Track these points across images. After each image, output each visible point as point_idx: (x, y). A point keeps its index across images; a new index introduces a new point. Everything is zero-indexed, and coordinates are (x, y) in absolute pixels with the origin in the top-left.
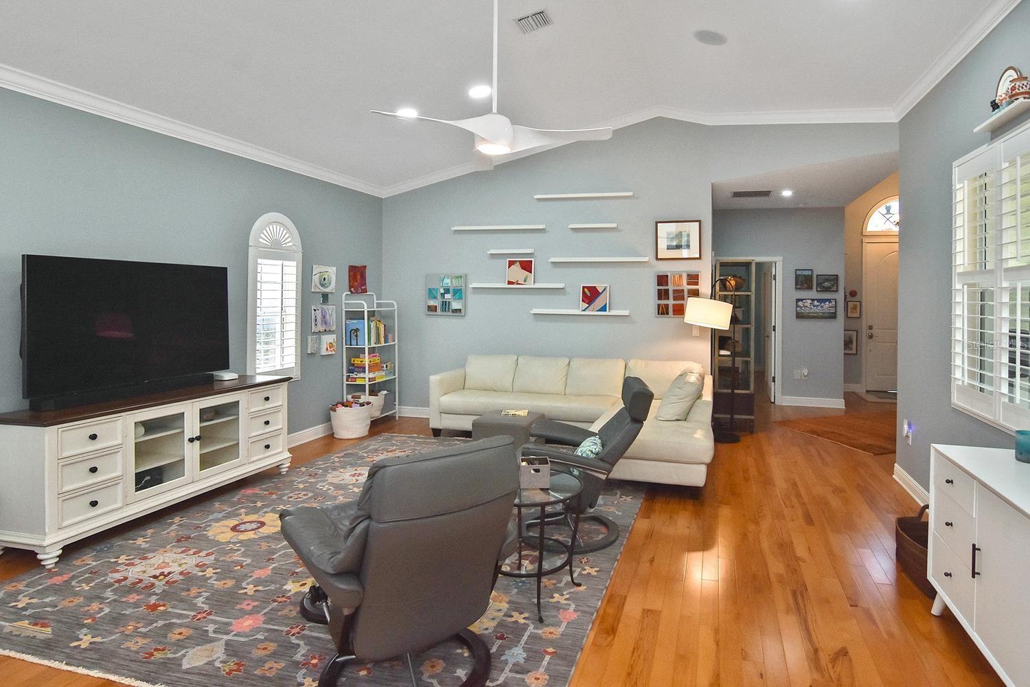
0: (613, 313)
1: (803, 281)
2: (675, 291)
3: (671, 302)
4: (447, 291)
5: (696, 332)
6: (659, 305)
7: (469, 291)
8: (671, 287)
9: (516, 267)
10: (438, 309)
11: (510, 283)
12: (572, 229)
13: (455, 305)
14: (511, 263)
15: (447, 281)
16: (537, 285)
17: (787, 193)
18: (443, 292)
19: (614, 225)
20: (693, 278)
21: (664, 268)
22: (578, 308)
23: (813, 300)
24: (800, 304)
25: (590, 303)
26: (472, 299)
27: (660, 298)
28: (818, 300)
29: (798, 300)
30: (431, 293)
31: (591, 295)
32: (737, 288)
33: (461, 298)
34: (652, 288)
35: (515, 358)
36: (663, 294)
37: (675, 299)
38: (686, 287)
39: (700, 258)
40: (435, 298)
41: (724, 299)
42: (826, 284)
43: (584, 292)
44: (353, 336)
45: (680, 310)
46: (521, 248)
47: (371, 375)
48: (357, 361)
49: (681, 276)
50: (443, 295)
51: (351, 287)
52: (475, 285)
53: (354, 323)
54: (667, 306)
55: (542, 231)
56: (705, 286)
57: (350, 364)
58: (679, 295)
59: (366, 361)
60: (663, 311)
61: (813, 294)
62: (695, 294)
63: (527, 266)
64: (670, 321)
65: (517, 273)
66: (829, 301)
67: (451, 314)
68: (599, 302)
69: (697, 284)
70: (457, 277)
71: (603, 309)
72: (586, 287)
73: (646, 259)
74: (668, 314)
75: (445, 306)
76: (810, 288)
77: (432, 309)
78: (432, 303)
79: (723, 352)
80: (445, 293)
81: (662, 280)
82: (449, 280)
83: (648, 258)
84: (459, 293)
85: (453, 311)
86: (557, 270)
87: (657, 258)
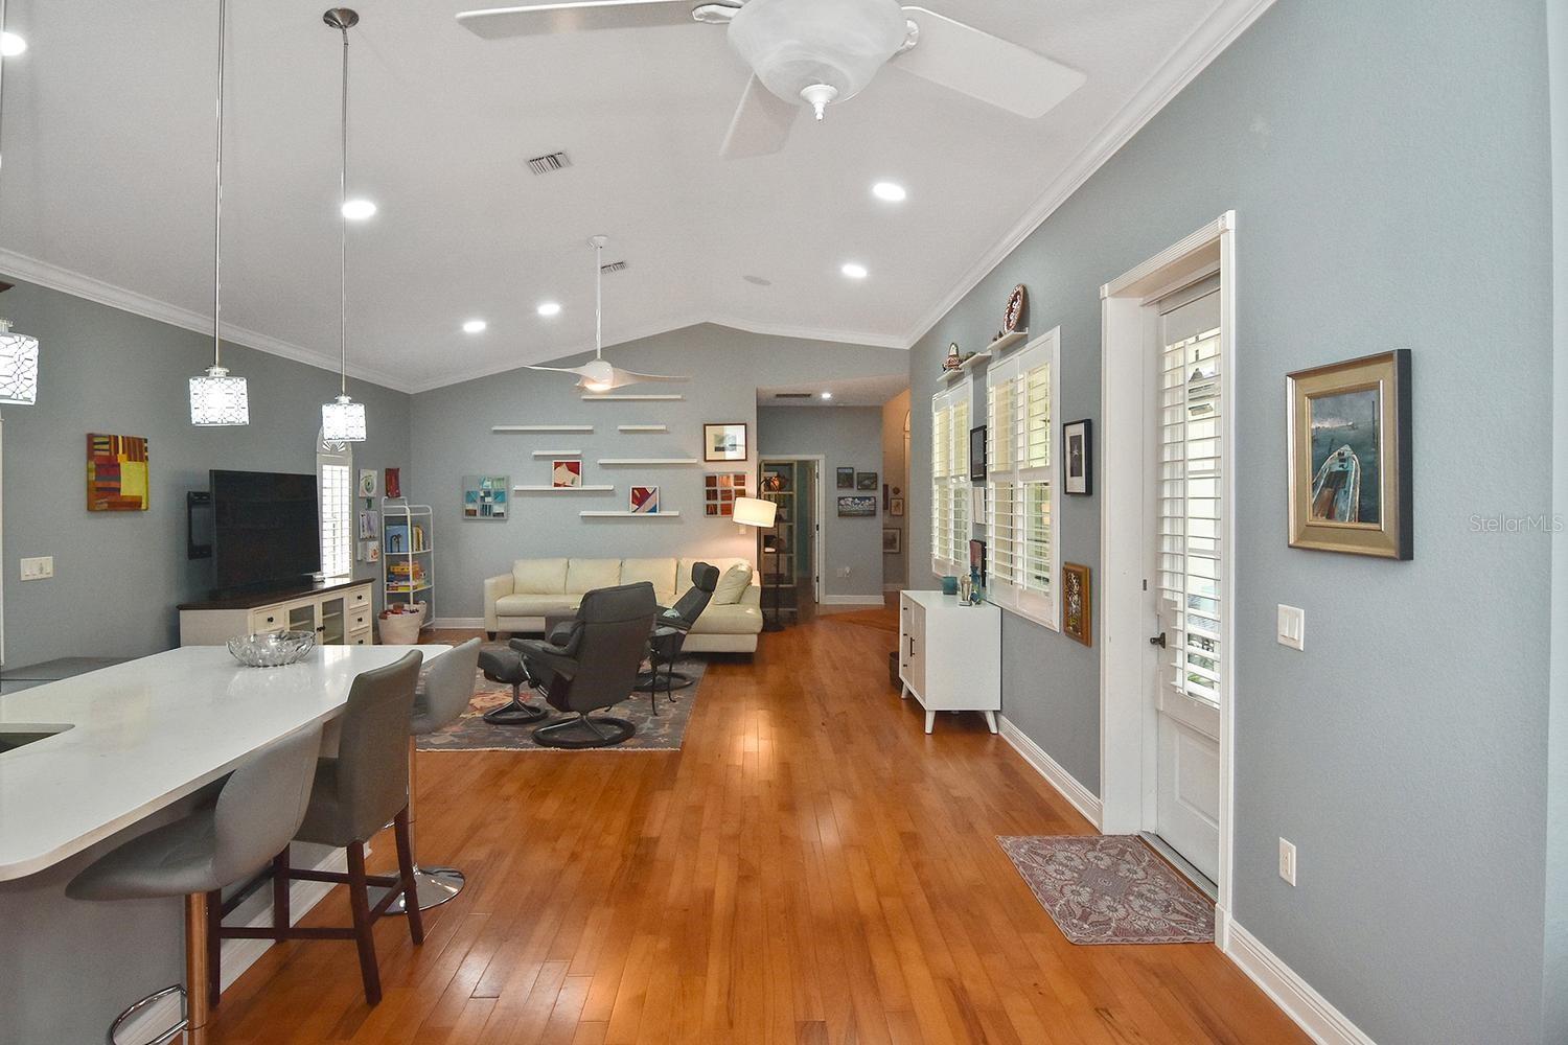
0: (663, 513)
1: (845, 479)
2: (723, 492)
3: (719, 502)
4: (488, 494)
5: (743, 531)
6: (708, 506)
7: (512, 494)
8: (719, 489)
9: (563, 469)
10: (479, 514)
11: (556, 485)
12: (621, 430)
13: (497, 509)
14: (557, 465)
15: (488, 484)
16: (585, 488)
17: (826, 396)
18: (482, 494)
19: (663, 427)
20: (740, 479)
21: (712, 469)
22: (627, 510)
23: (854, 498)
24: (842, 502)
25: (640, 504)
26: (514, 501)
27: (709, 499)
28: (859, 498)
29: (840, 499)
30: (470, 497)
31: (641, 496)
32: (780, 488)
33: (503, 501)
34: (701, 489)
35: (565, 560)
36: (711, 495)
37: (723, 499)
38: (734, 488)
39: (746, 460)
40: (474, 501)
41: (768, 498)
42: (867, 482)
43: (633, 494)
44: (394, 542)
45: (728, 510)
46: (569, 450)
47: (414, 583)
48: (397, 569)
49: (728, 477)
50: (483, 498)
51: (387, 491)
52: (517, 488)
53: (396, 529)
54: (715, 506)
55: (590, 432)
56: (751, 487)
57: (389, 572)
58: (727, 495)
59: (410, 568)
60: (711, 511)
61: (854, 492)
62: (742, 494)
63: (574, 468)
64: (719, 520)
65: (564, 474)
66: (869, 498)
67: (492, 518)
68: (649, 504)
69: (743, 484)
70: (499, 479)
71: (654, 510)
72: (637, 489)
73: (695, 461)
74: (716, 514)
75: (486, 510)
76: (851, 486)
77: (471, 513)
78: (470, 507)
79: (768, 550)
80: (486, 496)
81: (711, 480)
82: (490, 483)
83: (697, 460)
84: (500, 496)
85: (495, 515)
86: (606, 471)
87: (705, 460)
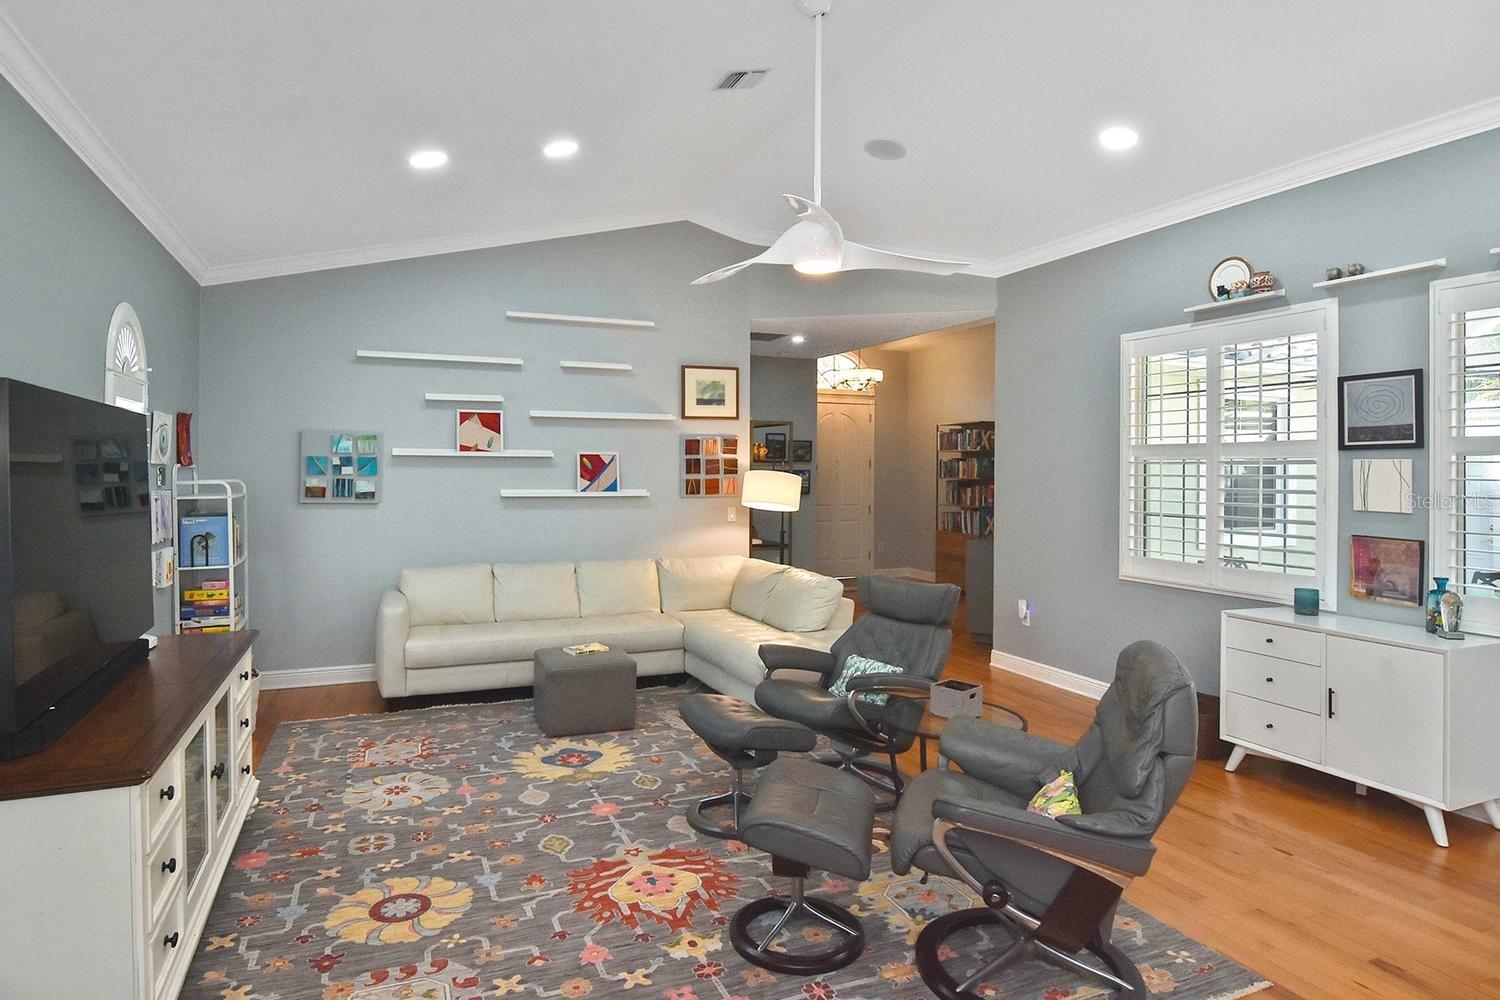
0: (627, 493)
2: (709, 462)
3: (702, 476)
4: (347, 461)
5: (732, 516)
6: (688, 481)
7: (388, 461)
8: (702, 457)
9: (474, 424)
10: (328, 493)
11: (463, 448)
12: (564, 368)
13: (362, 486)
14: (464, 417)
15: (346, 445)
16: (509, 453)
17: (798, 339)
18: (336, 461)
19: (627, 366)
20: (730, 444)
21: (693, 430)
22: (576, 488)
25: (593, 479)
26: (387, 471)
27: (688, 471)
30: (313, 465)
31: (593, 467)
33: (374, 472)
34: (676, 458)
35: (489, 568)
36: (692, 466)
37: (708, 472)
38: (722, 456)
39: (737, 418)
40: (322, 473)
43: (583, 465)
45: (714, 488)
46: (484, 396)
49: (715, 441)
50: (337, 469)
51: (179, 453)
52: (396, 451)
54: (698, 482)
55: (517, 367)
56: (743, 454)
58: (713, 467)
59: (231, 593)
60: (692, 489)
62: (733, 466)
63: (492, 422)
64: (703, 502)
65: (475, 432)
67: (353, 500)
68: (605, 478)
69: (735, 452)
70: (368, 438)
71: (614, 487)
72: (587, 456)
73: (669, 417)
74: (699, 493)
75: (343, 487)
77: (311, 492)
78: (314, 482)
80: (342, 465)
81: (692, 446)
82: (350, 443)
83: (673, 416)
84: (369, 465)
85: (358, 496)
86: (539, 429)
87: (683, 417)
